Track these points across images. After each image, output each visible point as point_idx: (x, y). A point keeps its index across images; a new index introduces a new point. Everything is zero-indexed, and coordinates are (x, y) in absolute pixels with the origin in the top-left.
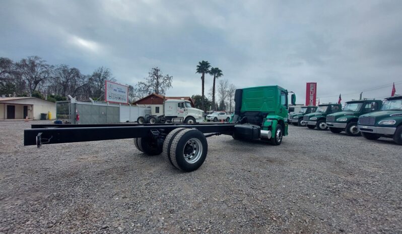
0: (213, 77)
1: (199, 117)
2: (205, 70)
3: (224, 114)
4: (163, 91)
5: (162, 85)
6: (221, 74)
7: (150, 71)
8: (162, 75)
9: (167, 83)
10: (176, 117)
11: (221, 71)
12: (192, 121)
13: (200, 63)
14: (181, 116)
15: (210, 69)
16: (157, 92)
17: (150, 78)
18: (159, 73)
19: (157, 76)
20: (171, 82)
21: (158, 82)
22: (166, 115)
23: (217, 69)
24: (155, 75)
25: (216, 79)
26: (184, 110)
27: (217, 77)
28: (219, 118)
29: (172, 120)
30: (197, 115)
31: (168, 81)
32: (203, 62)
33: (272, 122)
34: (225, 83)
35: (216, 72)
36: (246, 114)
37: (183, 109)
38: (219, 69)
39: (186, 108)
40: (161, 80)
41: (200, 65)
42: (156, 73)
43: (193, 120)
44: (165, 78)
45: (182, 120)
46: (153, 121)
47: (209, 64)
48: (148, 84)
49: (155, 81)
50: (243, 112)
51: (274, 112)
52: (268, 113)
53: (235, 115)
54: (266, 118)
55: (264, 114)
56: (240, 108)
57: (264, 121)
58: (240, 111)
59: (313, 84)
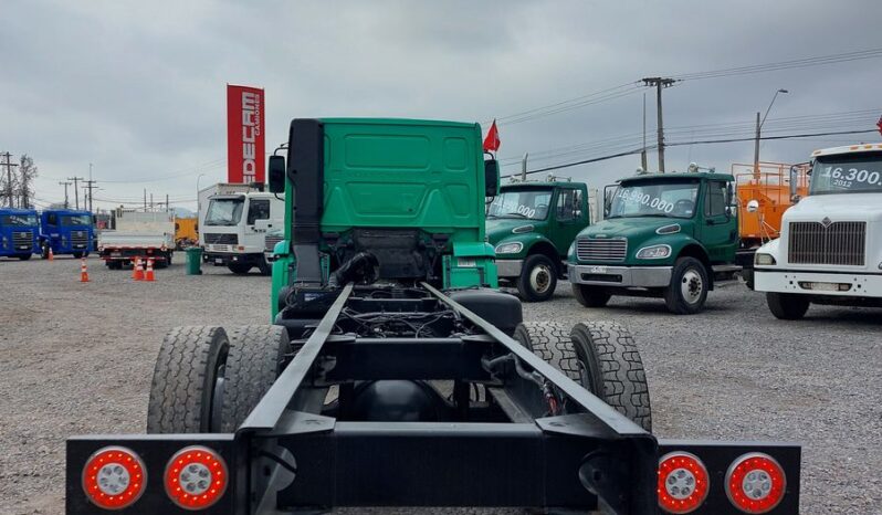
33: (479, 268)
50: (337, 230)
51: (477, 229)
52: (450, 234)
53: (295, 247)
54: (451, 253)
55: (437, 240)
56: (320, 211)
57: (448, 269)
58: (320, 226)
59: (252, 95)
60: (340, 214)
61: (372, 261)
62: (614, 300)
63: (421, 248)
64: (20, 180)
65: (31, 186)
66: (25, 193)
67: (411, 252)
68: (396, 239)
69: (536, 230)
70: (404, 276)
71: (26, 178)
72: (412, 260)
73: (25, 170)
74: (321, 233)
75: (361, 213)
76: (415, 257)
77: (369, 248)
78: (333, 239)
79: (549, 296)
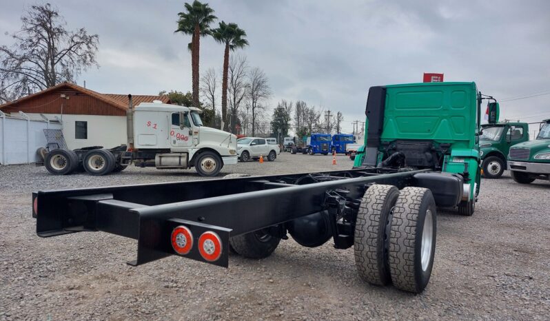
0: (223, 46)
1: (231, 151)
2: (201, 27)
3: (264, 143)
4: (67, 74)
5: (66, 57)
6: (244, 42)
7: (26, 15)
8: (65, 28)
9: (80, 52)
10: (168, 151)
11: (242, 33)
12: (212, 161)
13: (187, 6)
14: (183, 149)
15: (214, 25)
16: (50, 76)
17: (26, 36)
18: (56, 23)
19: (49, 30)
20: (93, 50)
21: (52, 48)
22: (137, 146)
23: (234, 26)
24: (44, 26)
25: (231, 52)
26: (190, 134)
27: (232, 47)
28: (252, 153)
29: (157, 159)
30: (224, 146)
31: (84, 47)
32: (196, 4)
33: (466, 164)
34: (239, 63)
35: (231, 35)
36: (399, 146)
37: (185, 132)
38: (240, 27)
39: (195, 128)
40: (61, 44)
41: (187, 12)
42: (45, 21)
43: (215, 158)
44: (76, 39)
45: (184, 160)
46: (98, 163)
47: (211, 10)
48: (20, 53)
49: (43, 44)
50: (388, 141)
51: (468, 141)
52: (451, 144)
53: (367, 148)
54: (450, 154)
55: (443, 147)
56: (381, 131)
57: (446, 163)
58: (380, 139)
59: (437, 77)
60: (392, 132)
61: (402, 156)
62: (537, 181)
63: (432, 151)
64: (337, 122)
65: (341, 125)
66: (338, 128)
67: (424, 152)
68: (418, 145)
69: (493, 146)
70: (418, 165)
71: (339, 121)
72: (424, 157)
73: (339, 117)
74: (380, 142)
75: (402, 132)
76: (426, 155)
77: (401, 150)
78: (387, 145)
79: (499, 176)
